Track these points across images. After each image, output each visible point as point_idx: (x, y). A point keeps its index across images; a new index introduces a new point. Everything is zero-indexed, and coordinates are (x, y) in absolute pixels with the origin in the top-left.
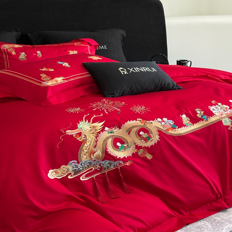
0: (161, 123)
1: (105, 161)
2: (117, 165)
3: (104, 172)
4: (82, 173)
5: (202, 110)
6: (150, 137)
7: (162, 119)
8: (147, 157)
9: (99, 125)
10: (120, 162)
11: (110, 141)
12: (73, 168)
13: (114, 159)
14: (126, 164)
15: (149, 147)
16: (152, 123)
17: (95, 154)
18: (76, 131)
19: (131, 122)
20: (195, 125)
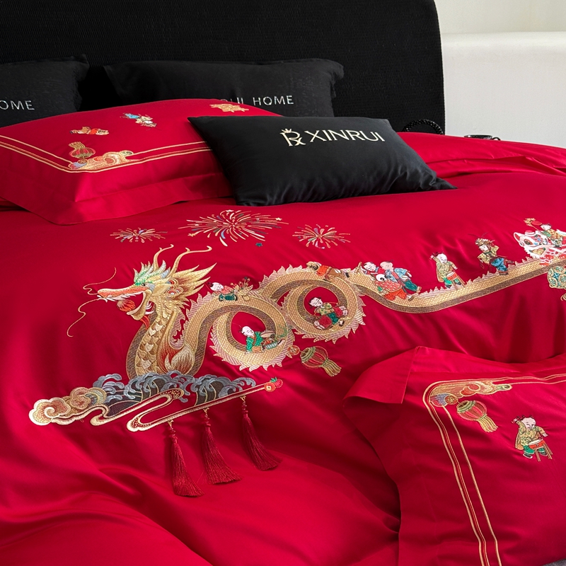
0: (374, 276)
1: (205, 377)
2: (238, 390)
3: (200, 408)
4: (132, 410)
5: (495, 244)
6: (338, 314)
7: (378, 265)
8: (325, 369)
9: (196, 276)
10: (247, 381)
11: (222, 322)
12: (109, 395)
13: (231, 371)
14: (263, 386)
15: (334, 342)
16: (348, 276)
17: (174, 358)
18: (127, 292)
19: (291, 270)
20: (470, 283)
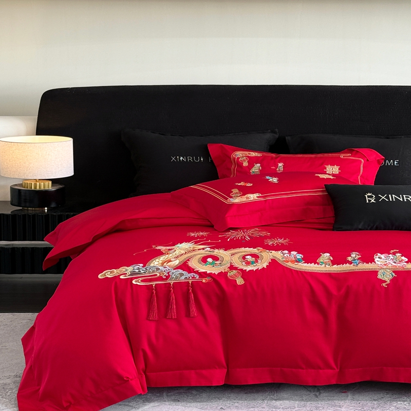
0: (284, 254)
1: (178, 270)
2: (189, 278)
3: (170, 282)
7: (290, 252)
8: (237, 281)
12: (134, 269)
13: (190, 270)
15: (247, 271)
16: (271, 253)
17: (169, 263)
20: (335, 266)
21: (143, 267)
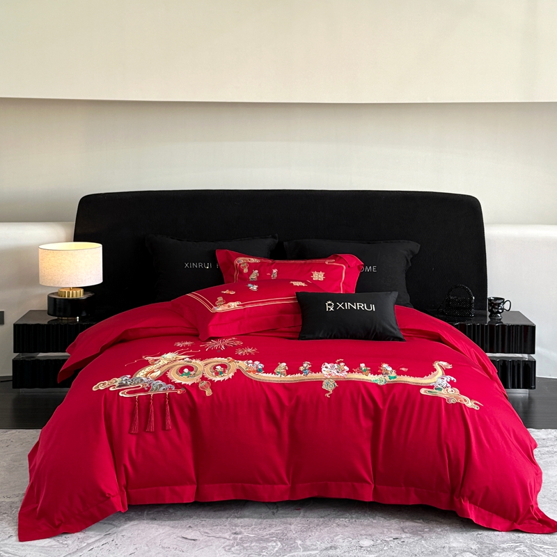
0: (249, 364)
1: (159, 381)
2: (167, 389)
3: (150, 393)
4: (126, 388)
6: (224, 372)
7: (254, 362)
12: (122, 381)
13: (168, 381)
15: (215, 381)
16: (238, 363)
17: (152, 374)
20: (289, 376)
21: (130, 378)
